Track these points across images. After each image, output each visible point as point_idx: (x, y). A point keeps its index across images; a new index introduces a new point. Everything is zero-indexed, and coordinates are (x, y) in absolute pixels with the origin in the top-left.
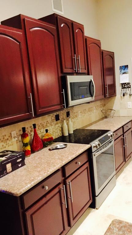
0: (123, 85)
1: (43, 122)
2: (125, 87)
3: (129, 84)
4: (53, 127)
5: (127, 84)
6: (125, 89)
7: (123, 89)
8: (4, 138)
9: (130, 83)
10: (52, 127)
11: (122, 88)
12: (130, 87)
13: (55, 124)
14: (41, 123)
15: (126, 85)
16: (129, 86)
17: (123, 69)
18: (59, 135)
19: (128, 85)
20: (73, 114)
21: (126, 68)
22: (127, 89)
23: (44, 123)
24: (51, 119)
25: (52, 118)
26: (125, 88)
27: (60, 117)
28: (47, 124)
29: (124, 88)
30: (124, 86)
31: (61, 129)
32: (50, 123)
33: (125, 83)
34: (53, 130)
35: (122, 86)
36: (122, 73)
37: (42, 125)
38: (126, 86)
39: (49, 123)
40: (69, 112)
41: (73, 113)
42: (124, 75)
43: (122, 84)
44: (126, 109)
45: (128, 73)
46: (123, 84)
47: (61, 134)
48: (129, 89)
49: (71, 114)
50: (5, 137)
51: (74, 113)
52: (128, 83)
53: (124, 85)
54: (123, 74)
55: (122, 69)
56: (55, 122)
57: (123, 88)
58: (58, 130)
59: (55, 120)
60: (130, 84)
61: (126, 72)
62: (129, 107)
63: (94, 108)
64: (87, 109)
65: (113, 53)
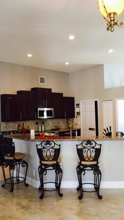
0: (77, 113)
1: (29, 124)
7: (77, 115)
25: (34, 123)
27: (38, 123)
41: (47, 123)
48: (80, 115)
49: (45, 123)
50: (13, 126)
63: (62, 122)
64: (56, 122)
65: (74, 98)
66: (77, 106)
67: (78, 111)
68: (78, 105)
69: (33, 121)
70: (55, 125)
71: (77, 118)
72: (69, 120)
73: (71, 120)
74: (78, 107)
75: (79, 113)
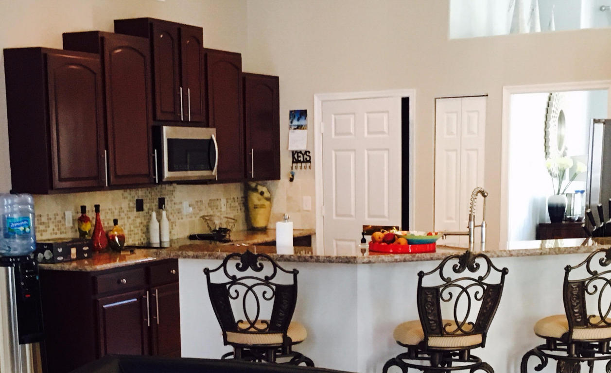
0: (296, 156)
1: (113, 208)
2: (299, 159)
3: (308, 154)
4: (130, 221)
5: (303, 153)
6: (299, 165)
7: (295, 165)
8: (55, 218)
9: (309, 152)
10: (128, 221)
11: (293, 162)
12: (309, 161)
13: (135, 217)
14: (110, 207)
15: (302, 156)
16: (308, 159)
17: (296, 118)
18: (141, 239)
19: (305, 156)
20: (173, 205)
21: (303, 117)
22: (304, 164)
23: (116, 209)
24: (128, 206)
25: (129, 204)
26: (300, 162)
27: (144, 205)
28: (119, 212)
29: (298, 161)
30: (298, 157)
31: (145, 229)
32: (126, 212)
33: (301, 152)
34: (130, 228)
35: (294, 157)
36: (293, 127)
37: (112, 213)
38: (301, 159)
39: (123, 212)
40: (163, 199)
41: (173, 202)
42: (298, 131)
43: (293, 152)
44: (299, 211)
45: (306, 129)
46: (296, 152)
47: (144, 239)
48: (308, 164)
49: (168, 204)
50: (57, 217)
51: (175, 204)
52: (306, 152)
53: (298, 155)
54: (295, 129)
55: (294, 117)
56: (135, 213)
57: (295, 161)
58: (140, 229)
59: (135, 209)
60: (311, 155)
61: (302, 126)
62: (305, 208)
63: (223, 201)
64: (205, 200)
65: (276, 79)
66: (296, 123)
67: (303, 148)
68: (300, 115)
69: (127, 193)
70: (202, 214)
71: (291, 180)
72: (255, 190)
73: (262, 193)
74: (299, 127)
75: (302, 158)
